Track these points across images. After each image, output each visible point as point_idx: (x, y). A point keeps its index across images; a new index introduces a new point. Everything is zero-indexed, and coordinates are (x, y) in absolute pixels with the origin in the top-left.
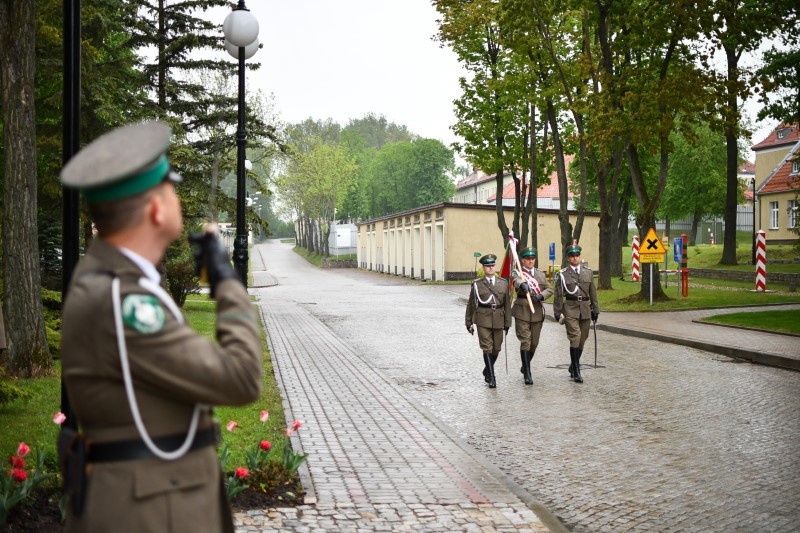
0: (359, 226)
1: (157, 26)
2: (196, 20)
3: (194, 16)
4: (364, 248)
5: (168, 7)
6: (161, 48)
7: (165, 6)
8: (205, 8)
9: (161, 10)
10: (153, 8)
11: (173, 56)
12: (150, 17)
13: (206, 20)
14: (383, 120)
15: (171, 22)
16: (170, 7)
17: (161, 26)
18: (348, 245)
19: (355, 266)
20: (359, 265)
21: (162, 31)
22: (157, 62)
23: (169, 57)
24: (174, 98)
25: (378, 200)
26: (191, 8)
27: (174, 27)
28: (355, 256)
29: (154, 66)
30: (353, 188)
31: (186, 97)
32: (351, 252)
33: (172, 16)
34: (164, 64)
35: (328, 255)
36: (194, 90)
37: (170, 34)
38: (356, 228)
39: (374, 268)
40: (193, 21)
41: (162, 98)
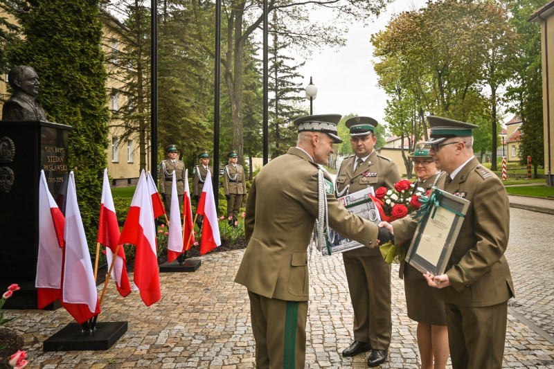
1: (275, 85)
3: (288, 81)
6: (276, 93)
8: (292, 77)
9: (276, 79)
11: (281, 96)
12: (272, 82)
13: (292, 82)
15: (280, 83)
16: (280, 77)
21: (277, 86)
22: (275, 98)
23: (279, 96)
24: (281, 111)
27: (281, 85)
31: (285, 110)
33: (280, 81)
34: (277, 98)
36: (288, 108)
37: (279, 88)
40: (288, 82)
41: (277, 111)
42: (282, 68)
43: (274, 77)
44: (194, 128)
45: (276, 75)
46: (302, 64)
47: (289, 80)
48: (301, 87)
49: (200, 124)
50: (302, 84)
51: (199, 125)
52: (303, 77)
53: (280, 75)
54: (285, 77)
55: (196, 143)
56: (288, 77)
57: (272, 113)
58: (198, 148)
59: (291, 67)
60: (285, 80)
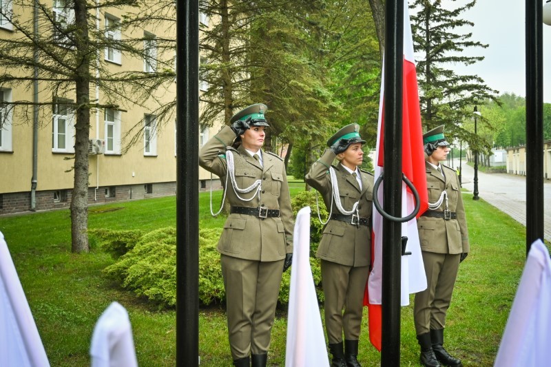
0: (508, 151)
1: (425, 39)
2: (449, 34)
3: (447, 32)
4: (511, 163)
5: (431, 29)
6: (428, 52)
7: (429, 28)
8: (453, 27)
9: (427, 31)
10: (423, 30)
11: (435, 56)
12: (421, 35)
13: (454, 33)
14: (513, 95)
15: (433, 37)
16: (433, 28)
17: (428, 39)
18: (501, 161)
19: (506, 172)
20: (508, 171)
21: (428, 42)
22: (425, 60)
23: (432, 56)
24: (434, 79)
25: (515, 137)
26: (445, 28)
27: (434, 39)
28: (505, 167)
29: (424, 62)
30: (503, 131)
31: (442, 78)
32: (503, 165)
33: (433, 33)
34: (429, 60)
35: (489, 166)
36: (449, 73)
37: (433, 43)
38: (506, 152)
39: (518, 173)
40: (446, 35)
41: (428, 79)
42: (437, 13)
43: (424, 27)
44: (308, 99)
45: (427, 24)
46: (470, 5)
47: (449, 30)
48: (469, 40)
49: (319, 92)
50: (470, 35)
51: (316, 94)
52: (472, 24)
53: (433, 24)
54: (442, 26)
55: (311, 128)
56: (447, 25)
57: (421, 82)
58: (314, 135)
59: (452, 11)
60: (442, 30)
